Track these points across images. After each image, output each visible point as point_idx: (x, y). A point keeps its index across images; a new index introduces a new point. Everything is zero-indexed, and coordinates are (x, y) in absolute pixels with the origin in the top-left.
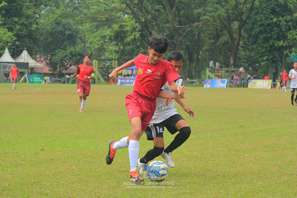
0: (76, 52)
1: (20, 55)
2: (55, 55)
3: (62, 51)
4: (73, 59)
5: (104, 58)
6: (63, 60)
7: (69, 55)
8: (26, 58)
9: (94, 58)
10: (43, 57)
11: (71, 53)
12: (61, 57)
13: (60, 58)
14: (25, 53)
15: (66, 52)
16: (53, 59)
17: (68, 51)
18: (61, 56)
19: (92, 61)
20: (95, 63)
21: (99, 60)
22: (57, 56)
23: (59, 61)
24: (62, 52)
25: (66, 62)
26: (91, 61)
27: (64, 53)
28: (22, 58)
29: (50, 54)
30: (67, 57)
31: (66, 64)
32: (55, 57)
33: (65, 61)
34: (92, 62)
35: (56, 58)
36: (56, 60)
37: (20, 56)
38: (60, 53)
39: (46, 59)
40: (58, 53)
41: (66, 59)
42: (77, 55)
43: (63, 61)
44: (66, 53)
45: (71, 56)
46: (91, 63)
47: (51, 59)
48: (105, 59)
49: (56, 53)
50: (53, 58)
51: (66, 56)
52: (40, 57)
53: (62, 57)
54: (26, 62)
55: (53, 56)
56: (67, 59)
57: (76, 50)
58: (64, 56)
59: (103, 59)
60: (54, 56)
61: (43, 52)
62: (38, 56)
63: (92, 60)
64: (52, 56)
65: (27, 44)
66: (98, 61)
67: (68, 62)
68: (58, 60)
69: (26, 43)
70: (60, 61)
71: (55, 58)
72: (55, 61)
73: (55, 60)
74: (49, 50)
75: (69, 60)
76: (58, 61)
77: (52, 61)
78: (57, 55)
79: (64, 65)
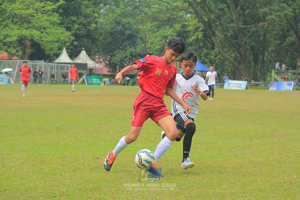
0: (136, 53)
1: (78, 55)
2: (114, 55)
3: (122, 51)
4: (133, 60)
6: (123, 61)
7: (129, 56)
8: (85, 58)
10: (102, 58)
11: (131, 54)
12: (121, 58)
13: (120, 59)
14: (83, 54)
15: (126, 52)
16: (112, 60)
17: (128, 52)
18: (121, 57)
22: (116, 57)
23: (119, 62)
24: (121, 53)
25: (126, 63)
27: (123, 53)
28: (80, 59)
29: (109, 54)
30: (127, 58)
31: (126, 65)
32: (114, 57)
33: (125, 62)
35: (115, 59)
36: (116, 61)
37: (79, 57)
38: (120, 53)
39: (105, 60)
40: (117, 54)
41: (125, 59)
42: (137, 56)
43: (123, 62)
44: (126, 54)
45: (131, 57)
47: (110, 60)
49: (115, 53)
50: (113, 59)
51: (126, 57)
52: (99, 58)
53: (122, 58)
54: (84, 62)
56: (127, 60)
57: (137, 51)
58: (124, 57)
60: (113, 57)
61: (102, 53)
62: (97, 57)
64: (111, 56)
65: (85, 45)
67: (128, 63)
68: (118, 60)
69: (84, 43)
70: (120, 62)
71: (114, 59)
72: (115, 62)
73: (114, 61)
74: (108, 51)
75: (129, 61)
76: (117, 62)
77: (111, 62)
78: (117, 55)
79: (123, 66)
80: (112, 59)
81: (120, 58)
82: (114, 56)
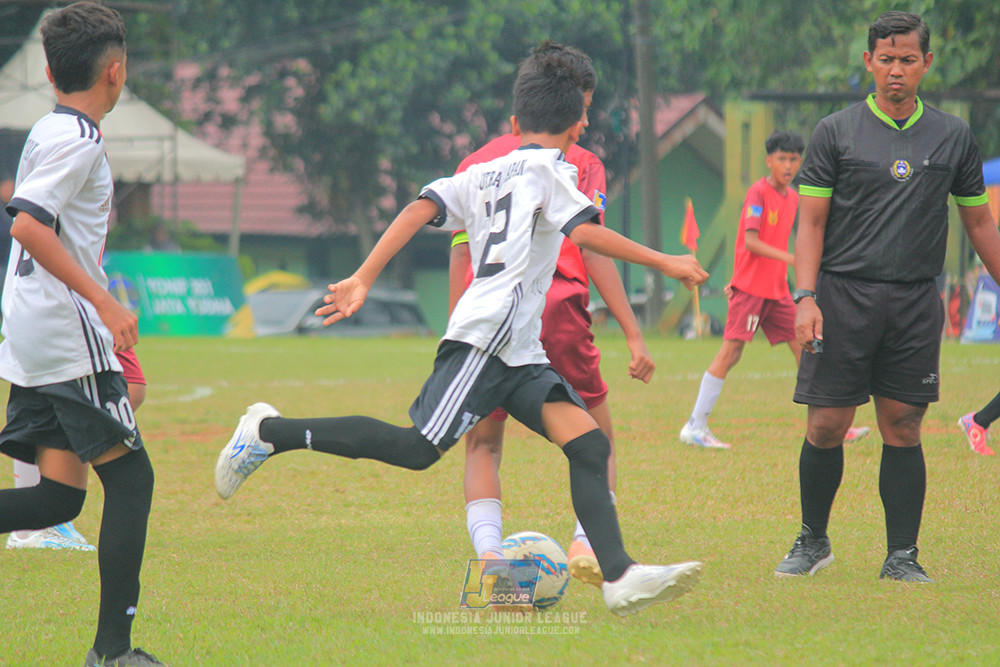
2: (355, 52)
3: (424, 14)
5: (834, 80)
6: (433, 107)
7: (492, 56)
9: (736, 83)
10: (234, 81)
12: (416, 76)
13: (407, 84)
15: (460, 23)
16: (336, 100)
17: (486, 20)
18: (413, 64)
19: (720, 115)
20: (746, 126)
21: (786, 101)
22: (375, 67)
23: (397, 115)
24: (420, 31)
25: (462, 125)
26: (705, 115)
27: (438, 32)
30: (473, 76)
31: (462, 140)
32: (353, 74)
33: (454, 114)
34: (712, 121)
35: (362, 89)
36: (368, 107)
38: (408, 34)
39: (266, 97)
41: (459, 92)
43: (435, 119)
44: (459, 37)
46: (703, 130)
47: (316, 97)
48: (842, 89)
49: (362, 35)
50: (338, 85)
51: (458, 68)
52: (211, 77)
53: (430, 77)
55: (333, 68)
56: (476, 96)
58: (443, 64)
59: (821, 90)
60: (345, 67)
61: (235, 32)
62: (188, 71)
63: (714, 104)
64: (324, 65)
66: (773, 105)
67: (480, 123)
68: (387, 101)
70: (405, 122)
71: (353, 86)
72: (357, 116)
73: (351, 104)
74: (292, 13)
75: (489, 102)
76: (382, 115)
77: (326, 112)
78: (380, 54)
79: (436, 151)
80: (329, 88)
81: (409, 76)
82: (354, 61)
